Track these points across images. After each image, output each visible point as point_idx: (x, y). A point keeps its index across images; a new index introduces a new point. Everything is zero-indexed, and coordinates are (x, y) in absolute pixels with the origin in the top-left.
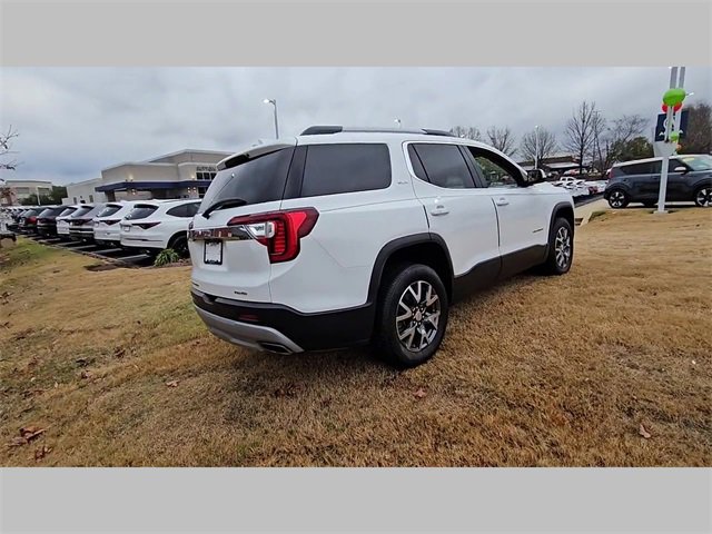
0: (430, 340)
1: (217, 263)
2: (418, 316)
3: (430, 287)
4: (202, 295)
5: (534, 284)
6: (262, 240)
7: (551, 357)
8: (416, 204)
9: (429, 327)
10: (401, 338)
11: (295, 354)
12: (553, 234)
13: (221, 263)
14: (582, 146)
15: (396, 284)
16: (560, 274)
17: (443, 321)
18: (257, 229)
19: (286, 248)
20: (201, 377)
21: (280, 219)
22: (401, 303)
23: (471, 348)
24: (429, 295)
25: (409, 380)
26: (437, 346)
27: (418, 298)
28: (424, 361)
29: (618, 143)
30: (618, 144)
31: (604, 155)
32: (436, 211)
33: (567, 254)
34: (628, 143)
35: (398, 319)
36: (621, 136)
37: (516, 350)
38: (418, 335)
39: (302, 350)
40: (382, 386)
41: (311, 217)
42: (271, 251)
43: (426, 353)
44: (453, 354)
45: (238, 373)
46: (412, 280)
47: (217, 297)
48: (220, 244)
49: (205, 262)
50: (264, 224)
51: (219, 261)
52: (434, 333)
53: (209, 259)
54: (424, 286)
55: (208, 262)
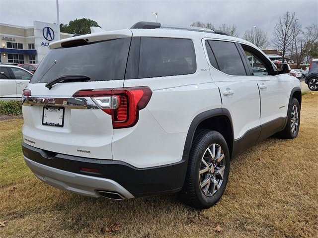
0: (219, 186)
1: (58, 125)
2: (212, 170)
3: (220, 148)
5: (276, 145)
6: (106, 110)
7: (306, 200)
8: (214, 86)
9: (218, 177)
10: (202, 186)
11: (127, 200)
12: (290, 110)
13: (62, 126)
14: (285, 44)
15: (200, 145)
16: (292, 138)
17: (227, 172)
18: (104, 101)
19: (128, 118)
20: (27, 218)
21: (124, 95)
22: (203, 160)
23: (247, 193)
24: (219, 153)
25: (207, 218)
26: (223, 191)
27: (213, 156)
28: (215, 203)
29: (308, 43)
30: (308, 45)
31: (299, 51)
32: (226, 92)
33: (297, 124)
34: (315, 44)
35: (201, 172)
36: (311, 38)
37: (280, 195)
38: (212, 184)
39: (134, 197)
40: (187, 223)
41: (147, 94)
42: (115, 119)
43: (216, 197)
44: (234, 197)
45: (61, 214)
46: (209, 144)
47: (57, 153)
48: (62, 110)
49: (43, 124)
50: (109, 98)
51: (61, 124)
52: (221, 181)
53: (49, 122)
54: (217, 147)
55: (46, 124)
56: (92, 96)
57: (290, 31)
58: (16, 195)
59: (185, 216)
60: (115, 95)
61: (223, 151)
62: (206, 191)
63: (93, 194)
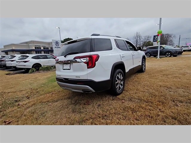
0: (122, 88)
1: (68, 69)
2: (119, 82)
4: (62, 79)
7: (151, 91)
8: (119, 54)
9: (121, 85)
10: (117, 88)
11: (93, 93)
13: (70, 69)
14: (137, 43)
15: (115, 74)
17: (124, 83)
18: (84, 60)
20: (59, 102)
21: (90, 57)
22: (116, 79)
23: (131, 90)
24: (121, 77)
25: (119, 98)
26: (123, 90)
27: (119, 77)
28: (121, 94)
30: (145, 43)
32: (122, 56)
33: (145, 68)
34: (147, 42)
35: (116, 83)
36: (146, 40)
37: (142, 90)
38: (120, 87)
39: (95, 91)
40: (112, 100)
43: (121, 91)
44: (127, 91)
45: (70, 100)
46: (118, 73)
47: (69, 79)
48: (69, 64)
49: (63, 69)
50: (86, 58)
51: (69, 69)
52: (122, 86)
53: (65, 69)
54: (120, 75)
55: (64, 69)
56: (80, 58)
57: (138, 38)
58: (54, 95)
59: (111, 98)
60: (88, 57)
61: (123, 76)
62: (118, 89)
63: (81, 91)
